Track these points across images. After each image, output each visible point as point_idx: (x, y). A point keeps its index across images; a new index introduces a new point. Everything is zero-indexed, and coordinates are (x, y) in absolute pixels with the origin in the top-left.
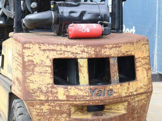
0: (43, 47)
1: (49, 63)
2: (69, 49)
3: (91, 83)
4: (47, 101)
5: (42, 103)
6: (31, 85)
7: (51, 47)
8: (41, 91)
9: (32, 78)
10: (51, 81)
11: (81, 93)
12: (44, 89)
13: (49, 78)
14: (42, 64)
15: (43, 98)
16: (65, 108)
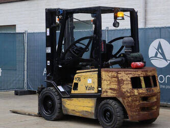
0: (126, 73)
1: (129, 79)
2: (136, 73)
3: (146, 87)
4: (131, 96)
5: (128, 97)
6: (123, 90)
7: (130, 73)
8: (128, 92)
9: (123, 86)
10: (131, 87)
11: (144, 92)
12: (129, 91)
13: (130, 86)
14: (127, 80)
15: (129, 95)
16: (138, 98)
